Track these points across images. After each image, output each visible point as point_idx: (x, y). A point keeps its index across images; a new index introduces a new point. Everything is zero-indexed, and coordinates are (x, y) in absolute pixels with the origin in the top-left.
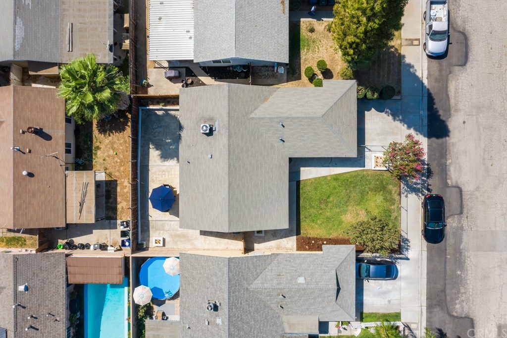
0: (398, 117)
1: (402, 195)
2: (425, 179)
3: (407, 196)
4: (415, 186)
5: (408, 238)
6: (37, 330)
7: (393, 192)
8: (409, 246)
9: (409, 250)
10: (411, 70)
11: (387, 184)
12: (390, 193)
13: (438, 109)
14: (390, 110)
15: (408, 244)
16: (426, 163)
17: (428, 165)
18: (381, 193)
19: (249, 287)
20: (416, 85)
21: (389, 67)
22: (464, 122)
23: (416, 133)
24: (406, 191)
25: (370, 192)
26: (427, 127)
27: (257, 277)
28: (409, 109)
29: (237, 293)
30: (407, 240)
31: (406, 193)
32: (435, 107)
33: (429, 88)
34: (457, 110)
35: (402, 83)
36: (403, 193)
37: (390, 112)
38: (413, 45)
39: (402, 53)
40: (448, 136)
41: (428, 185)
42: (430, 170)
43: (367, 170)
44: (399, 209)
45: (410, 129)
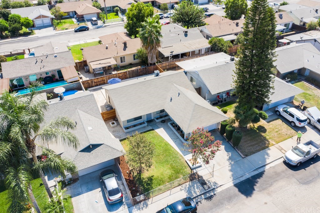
0: (232, 161)
1: (180, 187)
2: (203, 198)
3: (181, 190)
4: (193, 192)
5: (149, 206)
6: (36, 64)
7: (179, 179)
8: (142, 209)
9: (139, 211)
10: (266, 156)
11: (182, 173)
12: (176, 178)
13: (258, 182)
14: (231, 155)
15: (144, 208)
16: (215, 193)
17: (214, 194)
18: (173, 172)
19: (77, 109)
20: (260, 162)
21: (256, 144)
22: (266, 203)
23: (231, 176)
24: (185, 188)
25: (169, 165)
26: (240, 181)
27: (85, 112)
28: (242, 165)
29: (72, 103)
30: (147, 206)
31: (183, 188)
32: (258, 180)
33: (266, 171)
34: (269, 194)
35: (253, 155)
36: (182, 186)
37: (230, 155)
38: (281, 151)
39: (270, 148)
40: (247, 197)
41: (200, 201)
42: (212, 198)
43: (183, 158)
44: (169, 189)
45: (230, 172)
